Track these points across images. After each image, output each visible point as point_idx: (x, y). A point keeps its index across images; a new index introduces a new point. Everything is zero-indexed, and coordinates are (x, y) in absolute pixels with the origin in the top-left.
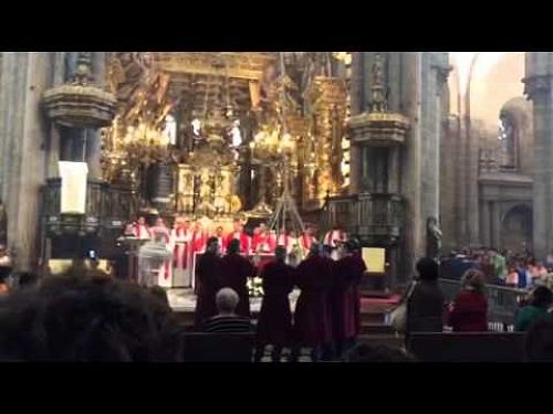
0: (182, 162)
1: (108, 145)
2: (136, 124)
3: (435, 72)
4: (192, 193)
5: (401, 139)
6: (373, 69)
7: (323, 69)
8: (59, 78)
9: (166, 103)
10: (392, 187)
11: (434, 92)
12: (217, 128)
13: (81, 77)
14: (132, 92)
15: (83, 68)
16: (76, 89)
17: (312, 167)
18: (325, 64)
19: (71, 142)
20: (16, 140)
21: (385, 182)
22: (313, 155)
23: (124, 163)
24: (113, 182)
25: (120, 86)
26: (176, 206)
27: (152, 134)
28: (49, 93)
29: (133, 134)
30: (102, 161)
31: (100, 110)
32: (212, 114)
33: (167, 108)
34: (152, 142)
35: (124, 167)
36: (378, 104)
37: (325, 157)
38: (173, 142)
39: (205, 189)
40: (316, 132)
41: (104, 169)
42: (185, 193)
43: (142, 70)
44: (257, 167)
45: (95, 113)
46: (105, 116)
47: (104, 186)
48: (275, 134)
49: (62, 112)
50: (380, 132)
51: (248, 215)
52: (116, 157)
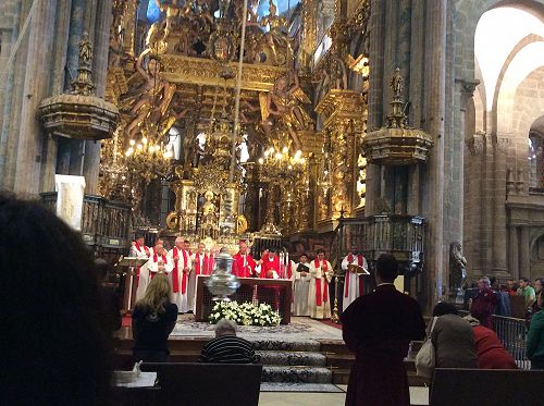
0: (186, 178)
1: (108, 158)
2: (138, 137)
3: (459, 86)
4: (195, 212)
5: (423, 157)
6: (393, 83)
7: (338, 81)
8: (58, 86)
9: (171, 115)
10: (412, 209)
11: (459, 107)
12: (224, 142)
13: (82, 86)
14: (135, 103)
15: (84, 77)
16: (76, 98)
17: (325, 186)
18: (341, 77)
19: (68, 155)
20: (11, 151)
21: (405, 202)
22: (326, 172)
23: (124, 178)
24: (112, 198)
25: (122, 97)
26: (178, 226)
27: (154, 149)
28: (47, 102)
29: (135, 147)
30: (101, 175)
31: (101, 121)
32: (219, 127)
33: (171, 121)
34: (154, 156)
35: (124, 182)
36: (398, 119)
37: (340, 175)
38: (177, 158)
39: (209, 208)
40: (330, 148)
41: (103, 184)
42: (188, 211)
43: (145, 81)
44: (265, 185)
45: (95, 124)
46: (105, 128)
47: (102, 202)
48: (286, 150)
49: (60, 122)
50: (400, 150)
51: (255, 236)
52: (116, 171)
